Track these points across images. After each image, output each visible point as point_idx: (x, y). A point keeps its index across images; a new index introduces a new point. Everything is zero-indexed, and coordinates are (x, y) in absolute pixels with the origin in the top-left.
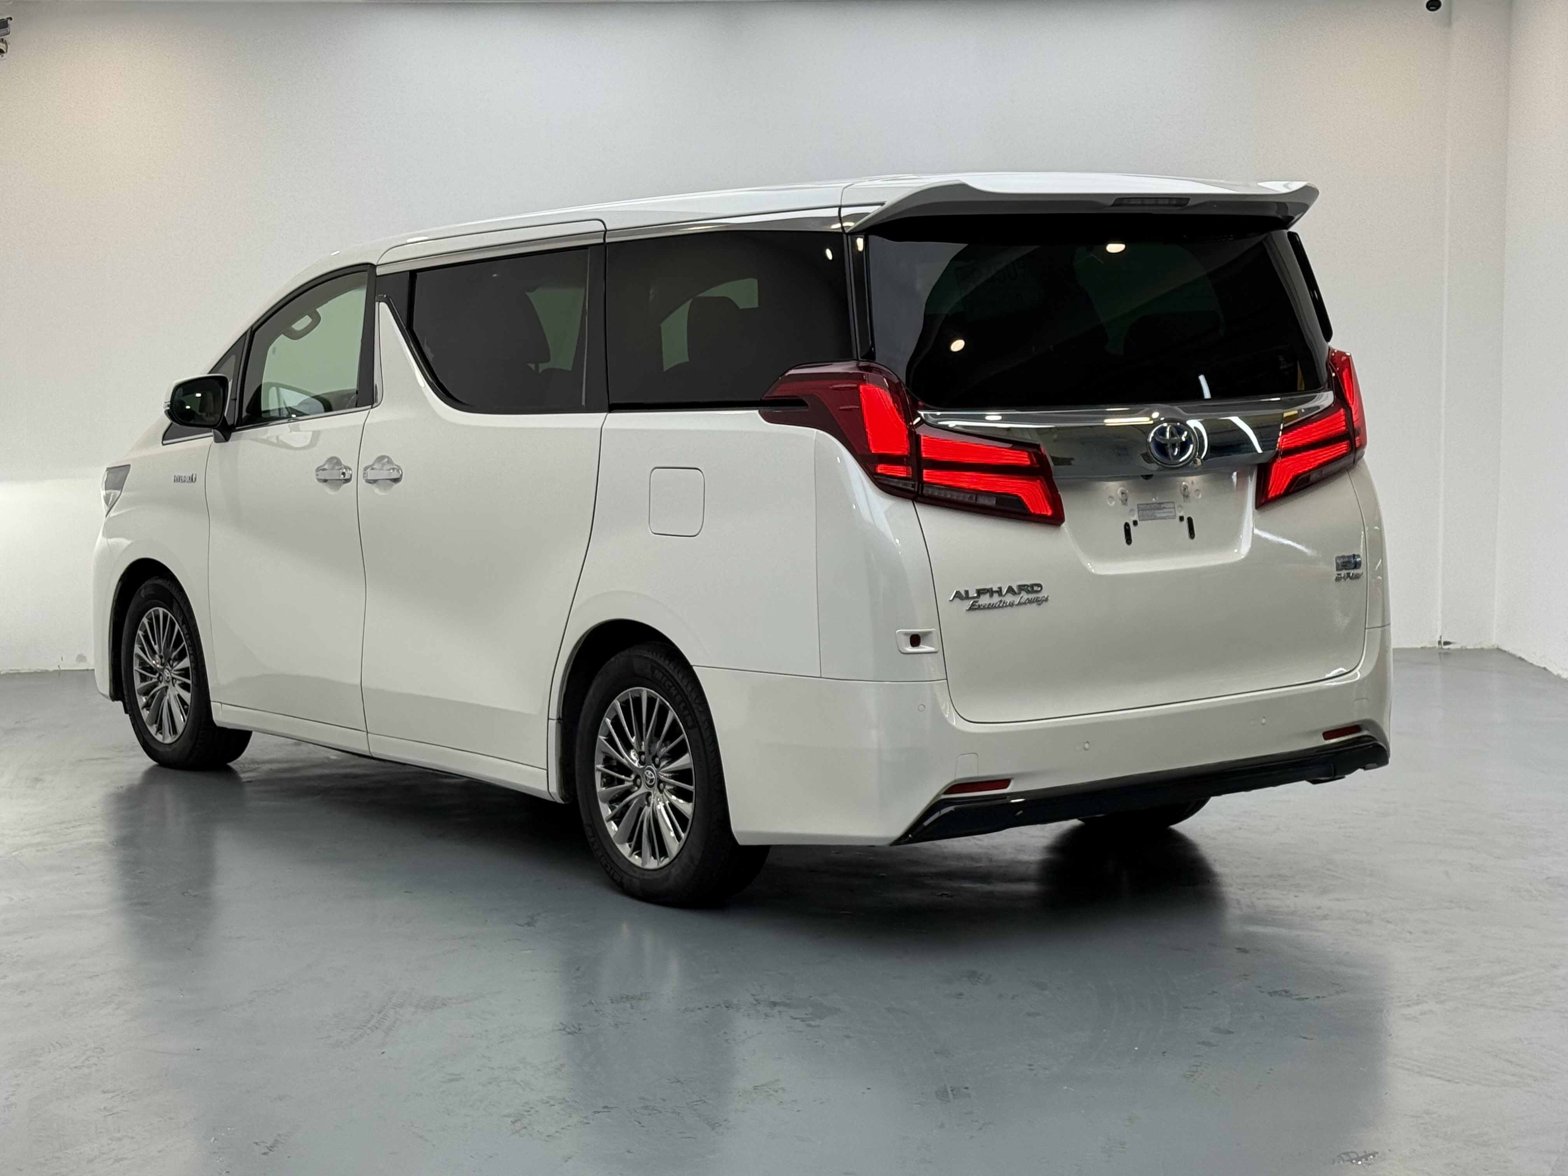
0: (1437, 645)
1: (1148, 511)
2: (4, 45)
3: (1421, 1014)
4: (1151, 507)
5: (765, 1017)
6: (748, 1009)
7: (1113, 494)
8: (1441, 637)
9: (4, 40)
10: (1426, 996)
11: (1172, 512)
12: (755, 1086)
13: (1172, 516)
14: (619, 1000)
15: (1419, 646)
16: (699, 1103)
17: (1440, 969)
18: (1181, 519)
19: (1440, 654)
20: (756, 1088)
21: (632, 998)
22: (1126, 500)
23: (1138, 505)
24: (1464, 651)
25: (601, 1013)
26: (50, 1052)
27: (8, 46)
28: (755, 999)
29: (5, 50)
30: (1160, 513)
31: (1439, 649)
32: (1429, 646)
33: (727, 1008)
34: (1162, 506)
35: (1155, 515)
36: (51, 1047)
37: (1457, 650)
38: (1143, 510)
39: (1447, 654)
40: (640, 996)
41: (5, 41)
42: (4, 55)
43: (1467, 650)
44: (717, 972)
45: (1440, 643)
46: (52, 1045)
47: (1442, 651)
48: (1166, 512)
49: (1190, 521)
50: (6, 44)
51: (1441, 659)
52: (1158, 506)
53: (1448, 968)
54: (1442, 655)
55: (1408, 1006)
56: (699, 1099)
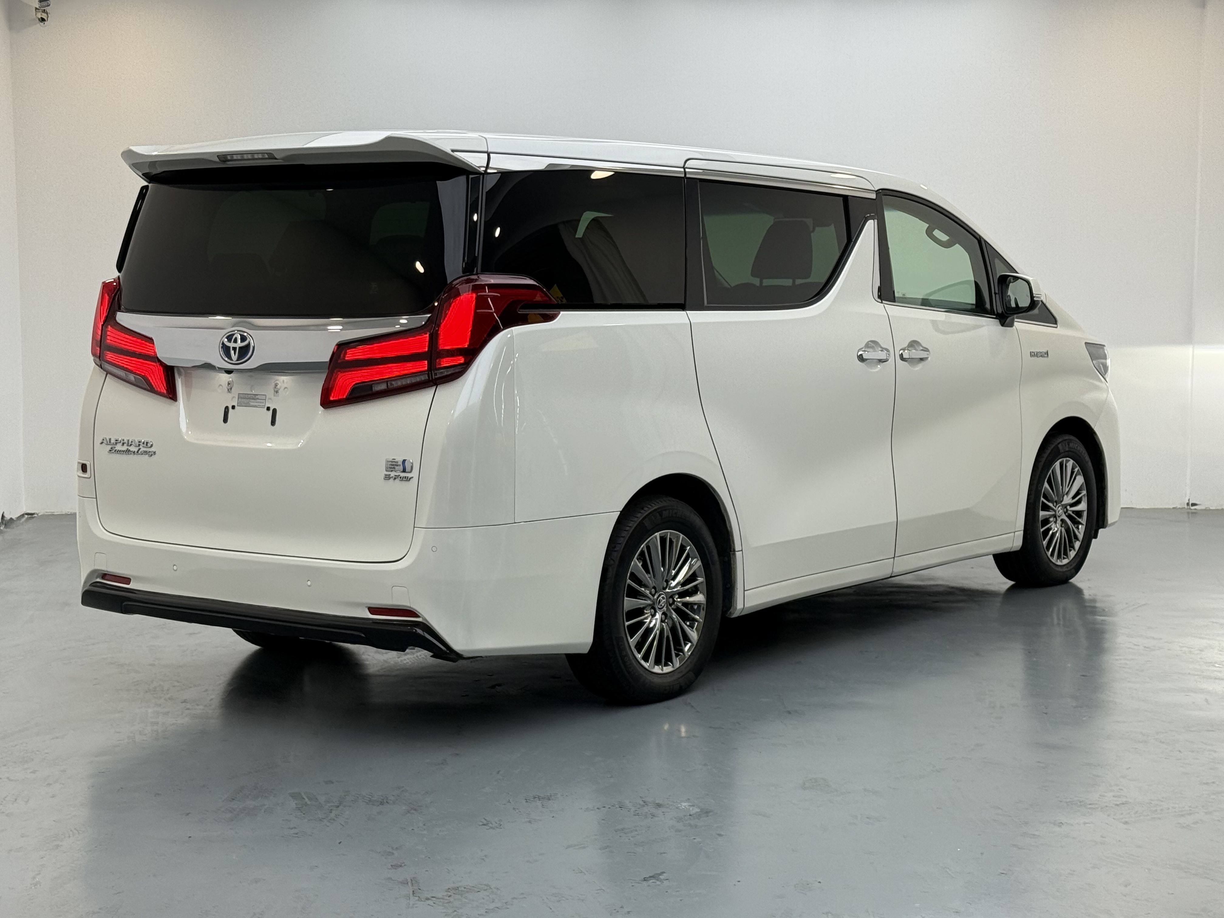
0: (1186, 506)
1: (246, 400)
2: (46, 15)
3: (1194, 823)
4: (248, 396)
5: (652, 817)
6: (638, 810)
7: (222, 383)
8: (1189, 500)
9: (45, 11)
10: (1197, 807)
11: (263, 403)
12: (645, 878)
13: (263, 406)
14: (532, 800)
15: (1171, 507)
16: (599, 891)
17: (1207, 784)
18: (268, 409)
19: (1188, 513)
20: (646, 879)
21: (543, 798)
22: (231, 389)
23: (239, 394)
24: (1207, 511)
25: (517, 811)
26: (69, 837)
27: (49, 15)
28: (643, 801)
29: (46, 19)
30: (253, 402)
31: (1187, 509)
32: (1179, 507)
33: (620, 808)
34: (257, 397)
35: (250, 403)
36: (71, 833)
37: (1202, 510)
38: (242, 398)
39: (1195, 513)
40: (550, 797)
41: (47, 11)
42: (45, 23)
43: (1210, 510)
44: (612, 777)
45: (1188, 504)
46: (71, 830)
47: (1190, 511)
48: (259, 402)
49: (275, 411)
50: (47, 14)
51: (1189, 518)
52: (254, 397)
53: (1214, 783)
54: (1190, 514)
55: (1182, 815)
56: (599, 888)
